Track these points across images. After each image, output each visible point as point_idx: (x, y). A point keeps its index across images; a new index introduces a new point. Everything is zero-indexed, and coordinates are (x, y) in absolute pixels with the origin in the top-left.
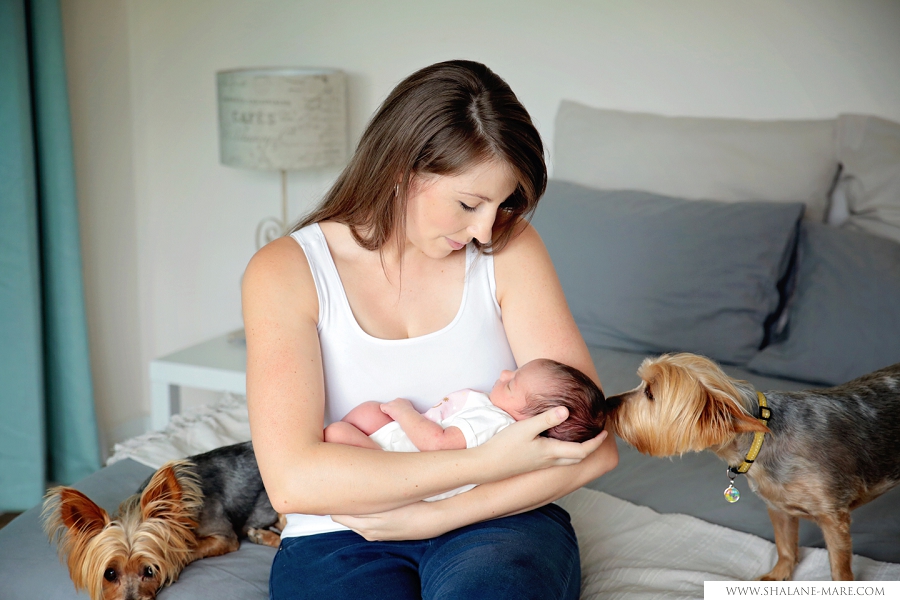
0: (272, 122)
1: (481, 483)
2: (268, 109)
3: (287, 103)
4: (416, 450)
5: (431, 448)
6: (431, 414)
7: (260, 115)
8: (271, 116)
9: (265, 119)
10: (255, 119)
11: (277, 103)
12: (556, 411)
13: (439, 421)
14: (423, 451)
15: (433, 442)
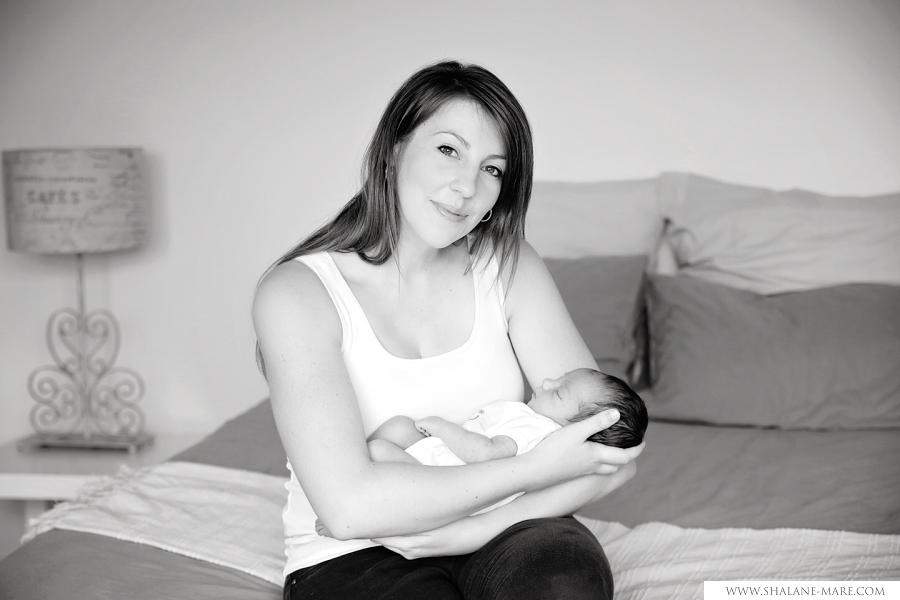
0: (76, 201)
1: (528, 490)
2: (71, 187)
3: (92, 180)
4: (461, 463)
5: (480, 459)
6: (469, 427)
7: (62, 194)
8: (75, 194)
9: (68, 197)
10: (56, 198)
11: (81, 180)
12: (608, 414)
13: (482, 432)
14: (470, 464)
15: (484, 452)
